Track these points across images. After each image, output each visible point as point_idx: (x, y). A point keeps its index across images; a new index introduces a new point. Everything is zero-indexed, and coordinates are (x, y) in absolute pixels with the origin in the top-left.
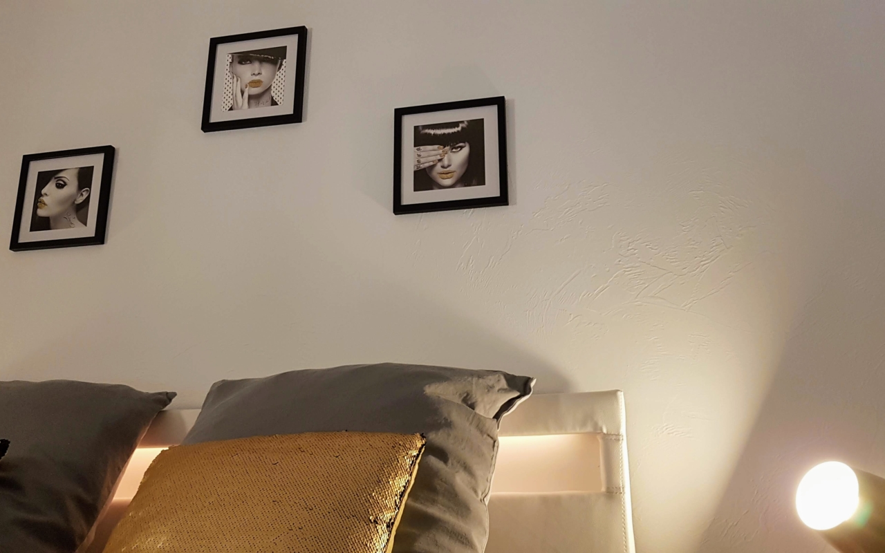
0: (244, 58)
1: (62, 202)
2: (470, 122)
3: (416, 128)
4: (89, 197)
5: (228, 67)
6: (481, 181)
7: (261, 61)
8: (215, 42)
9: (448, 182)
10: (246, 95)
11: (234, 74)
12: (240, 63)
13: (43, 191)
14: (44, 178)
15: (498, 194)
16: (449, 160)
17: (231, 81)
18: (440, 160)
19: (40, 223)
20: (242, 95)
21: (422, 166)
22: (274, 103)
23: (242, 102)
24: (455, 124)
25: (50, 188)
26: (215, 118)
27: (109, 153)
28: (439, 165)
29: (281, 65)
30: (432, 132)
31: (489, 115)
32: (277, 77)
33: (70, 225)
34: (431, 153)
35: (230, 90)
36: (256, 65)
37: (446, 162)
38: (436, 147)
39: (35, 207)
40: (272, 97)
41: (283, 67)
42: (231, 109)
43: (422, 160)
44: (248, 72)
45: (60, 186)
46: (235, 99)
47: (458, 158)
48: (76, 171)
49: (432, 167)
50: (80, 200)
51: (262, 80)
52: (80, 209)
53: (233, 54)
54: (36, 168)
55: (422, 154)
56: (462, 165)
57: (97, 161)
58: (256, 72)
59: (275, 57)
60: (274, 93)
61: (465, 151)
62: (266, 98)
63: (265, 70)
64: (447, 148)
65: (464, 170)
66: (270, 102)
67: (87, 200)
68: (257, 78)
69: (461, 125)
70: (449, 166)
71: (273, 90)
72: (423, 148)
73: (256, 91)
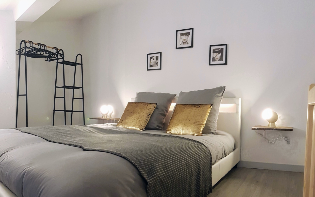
0: (182, 34)
1: (154, 62)
2: (222, 49)
3: (213, 49)
4: (158, 61)
5: (180, 36)
6: (223, 60)
7: (186, 35)
8: (177, 31)
9: (217, 60)
10: (183, 42)
11: (181, 38)
12: (182, 35)
13: (151, 60)
14: (151, 58)
15: (225, 63)
16: (218, 56)
18: (216, 56)
19: (151, 66)
20: (182, 42)
21: (214, 57)
22: (188, 44)
23: (182, 43)
24: (219, 49)
25: (152, 60)
26: (178, 47)
27: (161, 53)
28: (216, 57)
30: (216, 50)
31: (224, 47)
32: (188, 39)
33: (156, 66)
35: (180, 41)
36: (185, 36)
38: (216, 53)
39: (150, 63)
41: (189, 36)
42: (181, 45)
43: (214, 56)
44: (183, 37)
45: (153, 59)
46: (181, 43)
48: (156, 57)
49: (215, 57)
50: (157, 62)
52: (157, 63)
53: (180, 34)
54: (149, 56)
55: (214, 54)
56: (220, 57)
57: (159, 55)
59: (188, 34)
60: (188, 42)
61: (220, 54)
62: (187, 43)
63: (186, 37)
64: (218, 53)
67: (158, 62)
68: (185, 39)
69: (220, 49)
71: (188, 41)
72: (214, 53)
73: (185, 41)
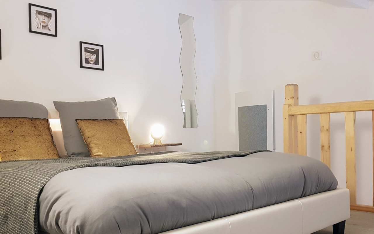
0: (40, 13)
2: (96, 49)
5: (35, 14)
6: (99, 65)
7: (45, 16)
8: (30, 5)
9: (92, 63)
11: (37, 17)
15: (102, 68)
17: (36, 19)
20: (40, 24)
21: (87, 58)
22: (49, 30)
23: (41, 27)
24: (93, 49)
26: (33, 30)
28: (90, 58)
29: (50, 19)
30: (88, 49)
31: (100, 49)
32: (49, 22)
34: (88, 55)
35: (36, 22)
36: (43, 16)
37: (91, 58)
38: (89, 53)
40: (49, 28)
41: (51, 20)
42: (37, 28)
43: (86, 56)
46: (38, 25)
47: (94, 57)
51: (46, 22)
53: (36, 10)
55: (87, 55)
56: (95, 59)
58: (44, 19)
59: (49, 16)
61: (95, 56)
62: (47, 27)
63: (46, 19)
64: (92, 54)
65: (95, 60)
66: (48, 29)
68: (44, 21)
70: (92, 59)
71: (49, 26)
72: (86, 53)
73: (44, 24)
